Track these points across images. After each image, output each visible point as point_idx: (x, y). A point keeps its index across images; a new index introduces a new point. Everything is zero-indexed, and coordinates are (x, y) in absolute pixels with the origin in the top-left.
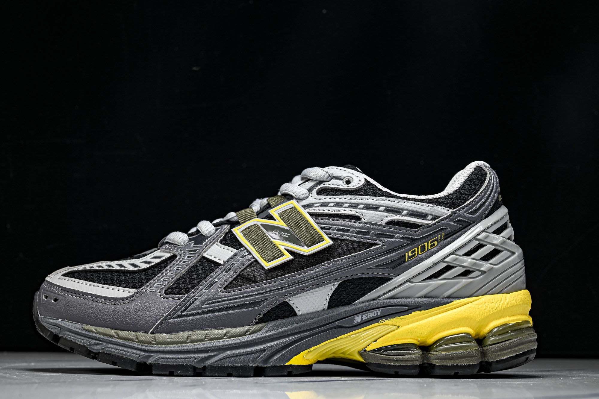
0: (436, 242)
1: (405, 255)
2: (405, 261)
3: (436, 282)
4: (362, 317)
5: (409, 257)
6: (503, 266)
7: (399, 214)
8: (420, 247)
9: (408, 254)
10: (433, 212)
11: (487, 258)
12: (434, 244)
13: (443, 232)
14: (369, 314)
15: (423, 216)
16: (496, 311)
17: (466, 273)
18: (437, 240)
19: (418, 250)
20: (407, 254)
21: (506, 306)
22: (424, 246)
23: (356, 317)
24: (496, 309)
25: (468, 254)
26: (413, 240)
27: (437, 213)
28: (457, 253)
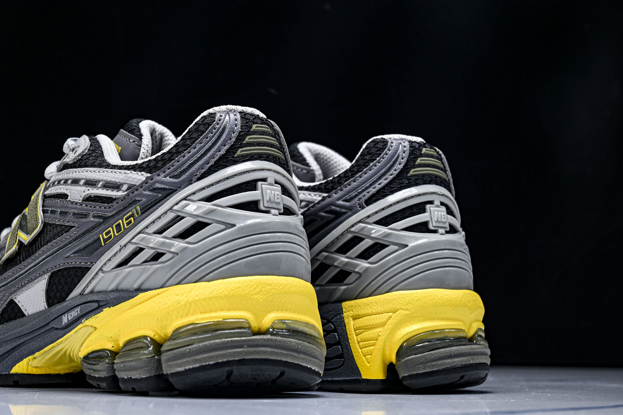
0: (132, 219)
1: (99, 239)
2: (101, 246)
3: (126, 270)
4: (68, 316)
5: (105, 241)
6: (202, 244)
7: (94, 186)
8: (114, 226)
9: (103, 236)
10: (128, 180)
11: (184, 235)
12: (131, 222)
13: (137, 206)
14: (72, 313)
15: (117, 186)
16: (179, 305)
17: (157, 257)
18: (132, 216)
19: (113, 231)
20: (101, 236)
21: (193, 299)
22: (119, 224)
23: (63, 316)
24: (178, 304)
25: (160, 232)
26: (105, 219)
27: (132, 181)
28: (147, 231)
